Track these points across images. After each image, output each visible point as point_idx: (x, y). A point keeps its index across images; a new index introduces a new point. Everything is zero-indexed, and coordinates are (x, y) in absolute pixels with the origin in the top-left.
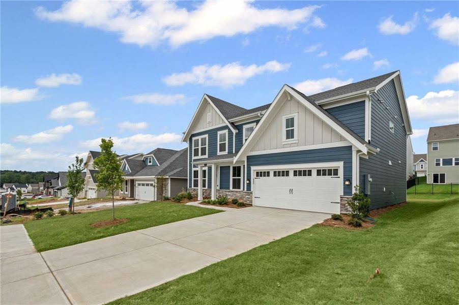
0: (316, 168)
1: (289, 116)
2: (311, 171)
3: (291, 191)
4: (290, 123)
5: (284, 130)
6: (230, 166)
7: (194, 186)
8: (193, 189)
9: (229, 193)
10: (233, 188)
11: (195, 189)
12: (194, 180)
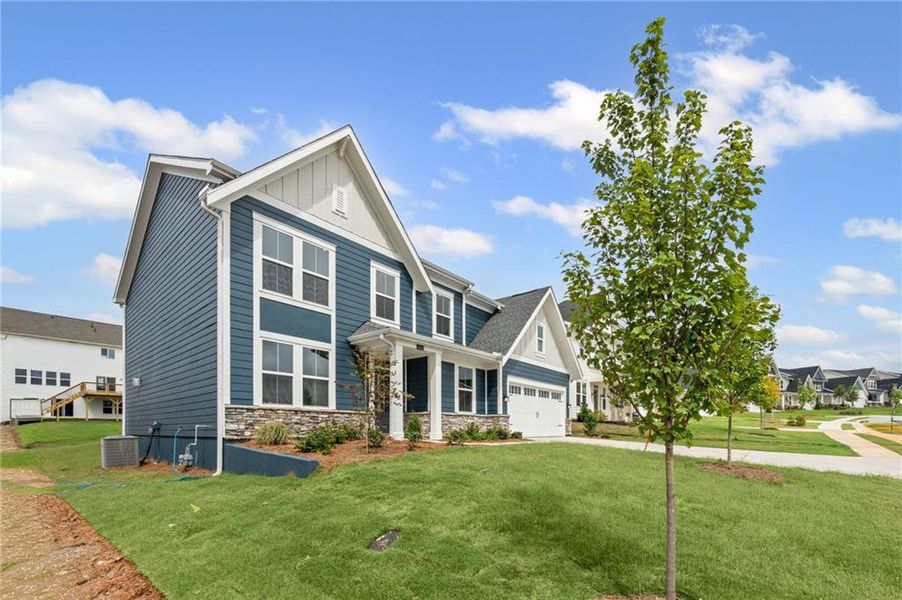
0: (552, 390)
2: (549, 392)
3: (537, 415)
5: (537, 338)
7: (265, 401)
8: (264, 410)
9: (454, 420)
10: (459, 410)
11: (273, 410)
12: (264, 375)
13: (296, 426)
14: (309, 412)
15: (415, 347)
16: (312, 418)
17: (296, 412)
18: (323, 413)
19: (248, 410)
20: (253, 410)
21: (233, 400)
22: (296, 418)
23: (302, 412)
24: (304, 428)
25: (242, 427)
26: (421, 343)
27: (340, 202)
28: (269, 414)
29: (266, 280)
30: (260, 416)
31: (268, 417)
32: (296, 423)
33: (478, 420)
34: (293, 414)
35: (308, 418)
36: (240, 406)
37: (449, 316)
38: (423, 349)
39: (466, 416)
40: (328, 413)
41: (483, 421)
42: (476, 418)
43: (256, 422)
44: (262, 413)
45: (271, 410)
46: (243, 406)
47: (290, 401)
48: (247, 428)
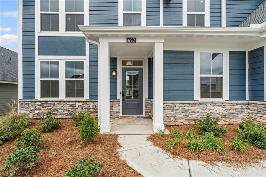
7: (42, 96)
8: (41, 102)
9: (192, 108)
10: (201, 98)
11: (46, 102)
12: (41, 81)
13: (60, 111)
14: (69, 102)
15: (125, 41)
16: (71, 105)
17: (60, 102)
18: (79, 102)
19: (32, 102)
20: (34, 102)
21: (24, 97)
22: (60, 106)
23: (64, 102)
24: (66, 112)
25: (28, 112)
26: (131, 35)
28: (44, 104)
29: (43, 26)
30: (39, 105)
31: (43, 106)
32: (60, 109)
33: (232, 106)
34: (58, 104)
35: (68, 106)
36: (28, 100)
37: (204, 12)
38: (135, 41)
39: (211, 103)
40: (84, 102)
41: (240, 107)
42: (228, 105)
43: (36, 109)
44: (40, 103)
45: (45, 102)
46: (29, 100)
47: (57, 96)
48: (31, 113)
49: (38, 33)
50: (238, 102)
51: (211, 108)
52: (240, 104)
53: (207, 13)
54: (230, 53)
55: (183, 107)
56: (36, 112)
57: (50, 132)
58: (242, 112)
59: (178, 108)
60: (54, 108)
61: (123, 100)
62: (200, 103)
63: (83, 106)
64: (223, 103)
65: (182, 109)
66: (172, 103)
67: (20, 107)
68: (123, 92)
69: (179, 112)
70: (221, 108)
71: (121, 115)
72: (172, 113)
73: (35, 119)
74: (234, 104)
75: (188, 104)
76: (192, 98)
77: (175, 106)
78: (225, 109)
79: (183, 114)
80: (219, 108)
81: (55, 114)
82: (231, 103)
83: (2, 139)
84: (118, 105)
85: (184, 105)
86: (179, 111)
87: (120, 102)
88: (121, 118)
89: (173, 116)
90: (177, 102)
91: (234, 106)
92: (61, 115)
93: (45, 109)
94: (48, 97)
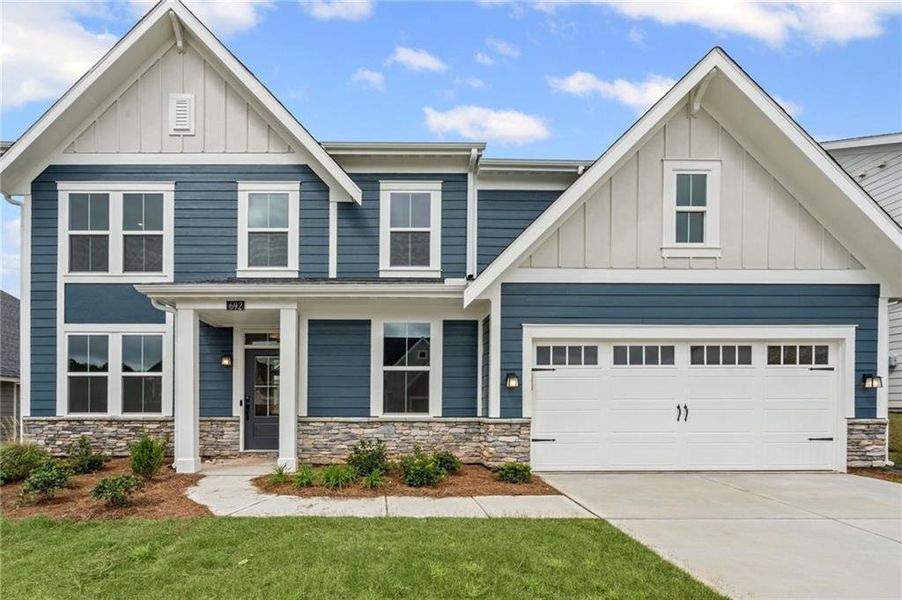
0: (765, 340)
1: (692, 168)
2: (749, 348)
3: (683, 411)
4: (692, 189)
5: (670, 207)
6: (368, 323)
7: (72, 409)
8: (69, 421)
9: (366, 431)
10: (384, 411)
11: (80, 421)
12: (70, 378)
13: (111, 441)
14: (129, 421)
15: (224, 306)
16: (133, 429)
17: (110, 422)
18: (150, 422)
19: (50, 422)
20: (55, 422)
21: (34, 411)
23: (119, 422)
24: (123, 444)
25: (42, 442)
26: (235, 297)
27: (180, 116)
28: (75, 426)
29: (74, 260)
30: (64, 429)
31: (74, 430)
32: (110, 437)
33: (447, 429)
34: (106, 426)
35: (127, 430)
36: (41, 418)
37: (429, 226)
38: (243, 307)
39: (404, 422)
40: (160, 422)
41: (464, 431)
42: (438, 425)
43: (58, 436)
44: (66, 425)
45: (78, 421)
46: (44, 418)
47: (104, 409)
48: (48, 444)
49: (64, 275)
50: (459, 419)
51: (404, 432)
52: (464, 423)
53: (435, 229)
54: (446, 323)
55: (346, 430)
56: (59, 443)
57: (85, 473)
58: (467, 440)
59: (336, 432)
60: (98, 434)
61: (247, 417)
62: (381, 422)
63: (158, 430)
64: (428, 422)
65: (346, 433)
66: (325, 422)
67: (25, 432)
68: (246, 400)
69: (339, 440)
70: (425, 433)
71: (242, 450)
72: (324, 441)
73: (57, 457)
74: (451, 425)
75: (356, 423)
76: (366, 411)
77: (330, 428)
78: (431, 433)
79: (347, 443)
80: (420, 432)
81: (98, 447)
82: (446, 423)
83: (3, 478)
84: (234, 429)
85: (350, 425)
86: (338, 437)
87: (238, 421)
88: (241, 455)
89: (326, 447)
90: (335, 419)
91: (451, 427)
92: (112, 449)
93: (76, 436)
94: (85, 410)
